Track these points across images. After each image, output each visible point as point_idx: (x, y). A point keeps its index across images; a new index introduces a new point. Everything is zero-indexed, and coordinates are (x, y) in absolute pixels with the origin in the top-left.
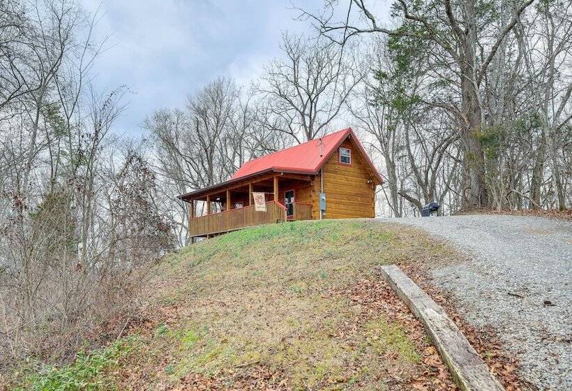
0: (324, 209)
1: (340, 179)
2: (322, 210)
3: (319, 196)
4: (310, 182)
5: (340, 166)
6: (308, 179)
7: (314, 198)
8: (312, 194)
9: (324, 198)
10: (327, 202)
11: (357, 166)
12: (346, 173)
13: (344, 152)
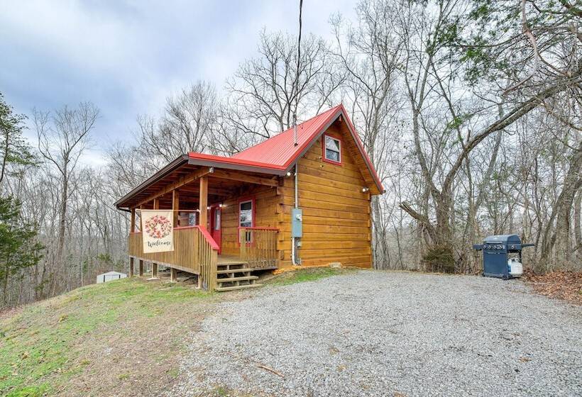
0: (299, 235)
1: (326, 185)
2: (296, 238)
3: (290, 214)
4: (275, 188)
5: (325, 164)
6: (272, 183)
7: (282, 217)
8: (279, 209)
9: (299, 216)
10: (304, 222)
11: (349, 166)
12: (334, 176)
13: (330, 144)
